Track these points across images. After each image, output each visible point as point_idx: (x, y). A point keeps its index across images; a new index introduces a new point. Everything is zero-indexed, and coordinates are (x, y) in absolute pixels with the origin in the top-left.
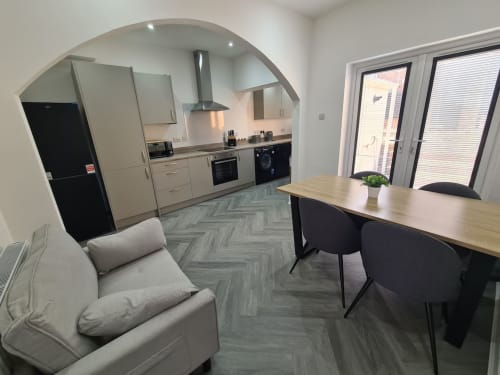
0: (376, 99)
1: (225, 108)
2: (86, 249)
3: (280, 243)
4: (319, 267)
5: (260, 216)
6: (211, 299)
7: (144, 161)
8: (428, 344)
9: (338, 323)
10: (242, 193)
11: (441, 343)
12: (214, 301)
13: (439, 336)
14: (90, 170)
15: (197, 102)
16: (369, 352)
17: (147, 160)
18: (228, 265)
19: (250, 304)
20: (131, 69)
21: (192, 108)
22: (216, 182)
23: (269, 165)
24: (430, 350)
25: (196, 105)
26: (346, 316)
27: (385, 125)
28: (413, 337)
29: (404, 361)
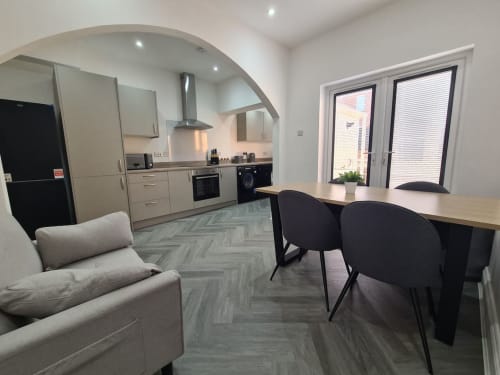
0: (349, 125)
1: (210, 127)
2: (35, 242)
3: (261, 253)
4: (301, 274)
5: (240, 230)
6: (176, 279)
7: (120, 171)
8: (420, 342)
9: (323, 326)
10: (223, 211)
11: (433, 342)
12: (179, 280)
13: (429, 334)
14: (59, 174)
15: (181, 119)
16: (357, 354)
17: (123, 169)
18: (202, 274)
19: (226, 311)
20: (116, 79)
21: (175, 125)
22: (197, 198)
23: (251, 184)
24: (422, 350)
25: (179, 123)
26: (330, 320)
27: (359, 156)
28: (402, 337)
29: (395, 362)
